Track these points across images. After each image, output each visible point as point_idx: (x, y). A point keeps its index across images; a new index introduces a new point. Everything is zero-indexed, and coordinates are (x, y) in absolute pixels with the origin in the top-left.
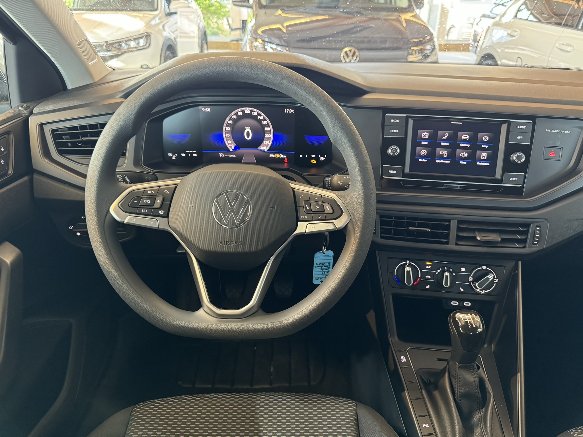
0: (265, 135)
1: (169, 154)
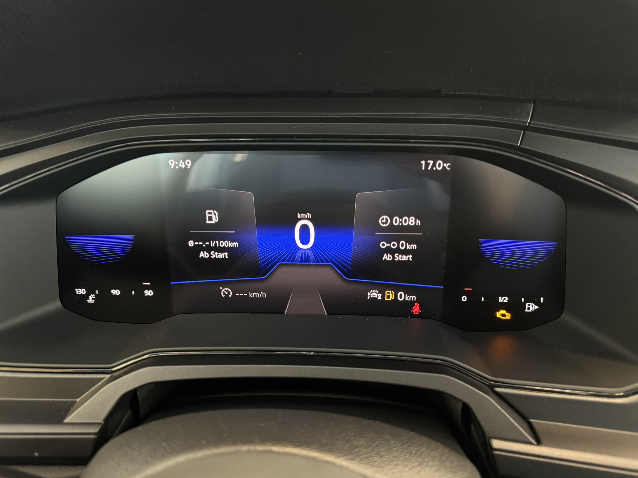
1: (76, 290)
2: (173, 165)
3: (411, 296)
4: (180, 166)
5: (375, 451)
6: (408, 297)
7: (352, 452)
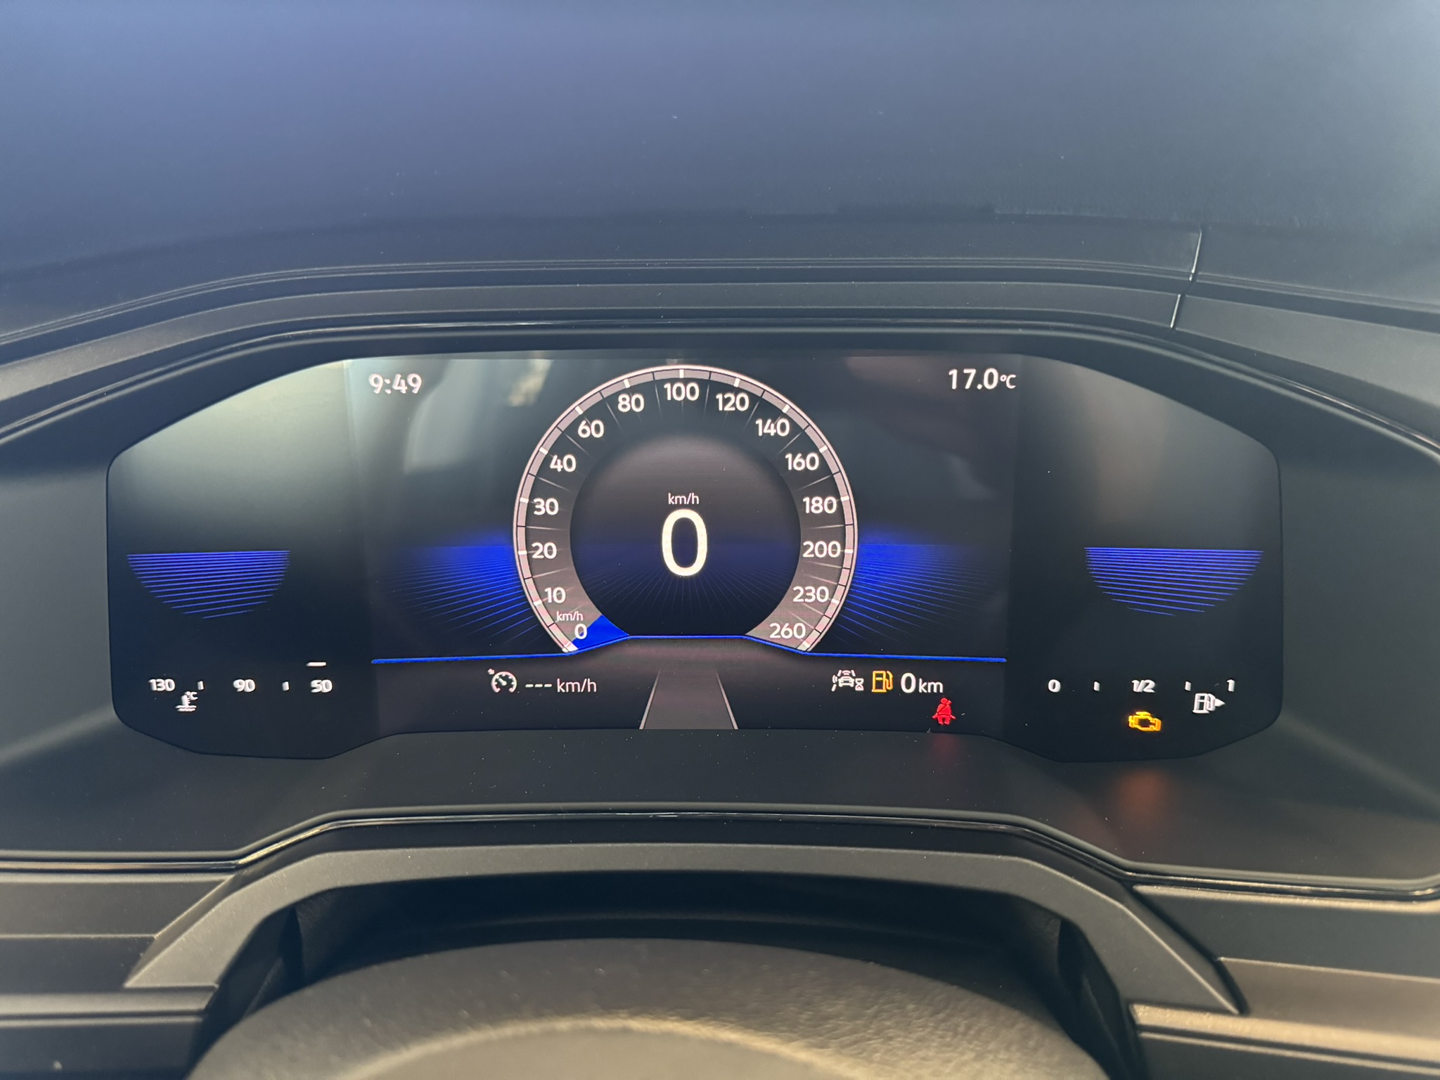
0: (797, 550)
1: (153, 681)
2: (380, 385)
3: (930, 682)
4: (396, 387)
5: (872, 1026)
6: (925, 684)
7: (819, 1028)
